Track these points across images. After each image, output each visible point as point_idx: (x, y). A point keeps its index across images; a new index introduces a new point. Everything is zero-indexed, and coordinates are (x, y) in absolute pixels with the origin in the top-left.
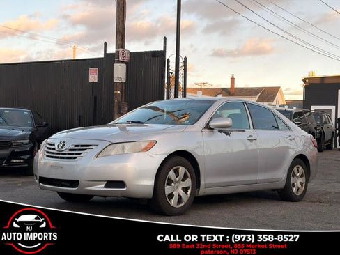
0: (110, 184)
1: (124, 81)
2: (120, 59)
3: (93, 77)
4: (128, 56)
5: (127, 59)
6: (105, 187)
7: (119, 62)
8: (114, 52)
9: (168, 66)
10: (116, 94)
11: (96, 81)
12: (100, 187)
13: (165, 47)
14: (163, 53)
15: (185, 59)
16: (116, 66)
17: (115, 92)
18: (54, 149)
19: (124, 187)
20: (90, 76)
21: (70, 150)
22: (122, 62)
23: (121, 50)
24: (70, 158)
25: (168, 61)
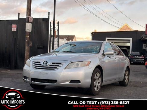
0: (72, 81)
1: (31, 31)
2: (29, 21)
3: (14, 28)
4: (32, 20)
5: (32, 21)
6: (70, 83)
7: (28, 22)
8: (26, 17)
9: (51, 25)
10: (27, 37)
11: (16, 30)
12: (68, 83)
13: (49, 16)
14: (48, 19)
15: (59, 22)
16: (27, 24)
17: (26, 36)
18: (41, 65)
19: (80, 83)
20: (13, 28)
21: (50, 65)
22: (30, 22)
23: (29, 17)
24: (51, 69)
25: (51, 23)
